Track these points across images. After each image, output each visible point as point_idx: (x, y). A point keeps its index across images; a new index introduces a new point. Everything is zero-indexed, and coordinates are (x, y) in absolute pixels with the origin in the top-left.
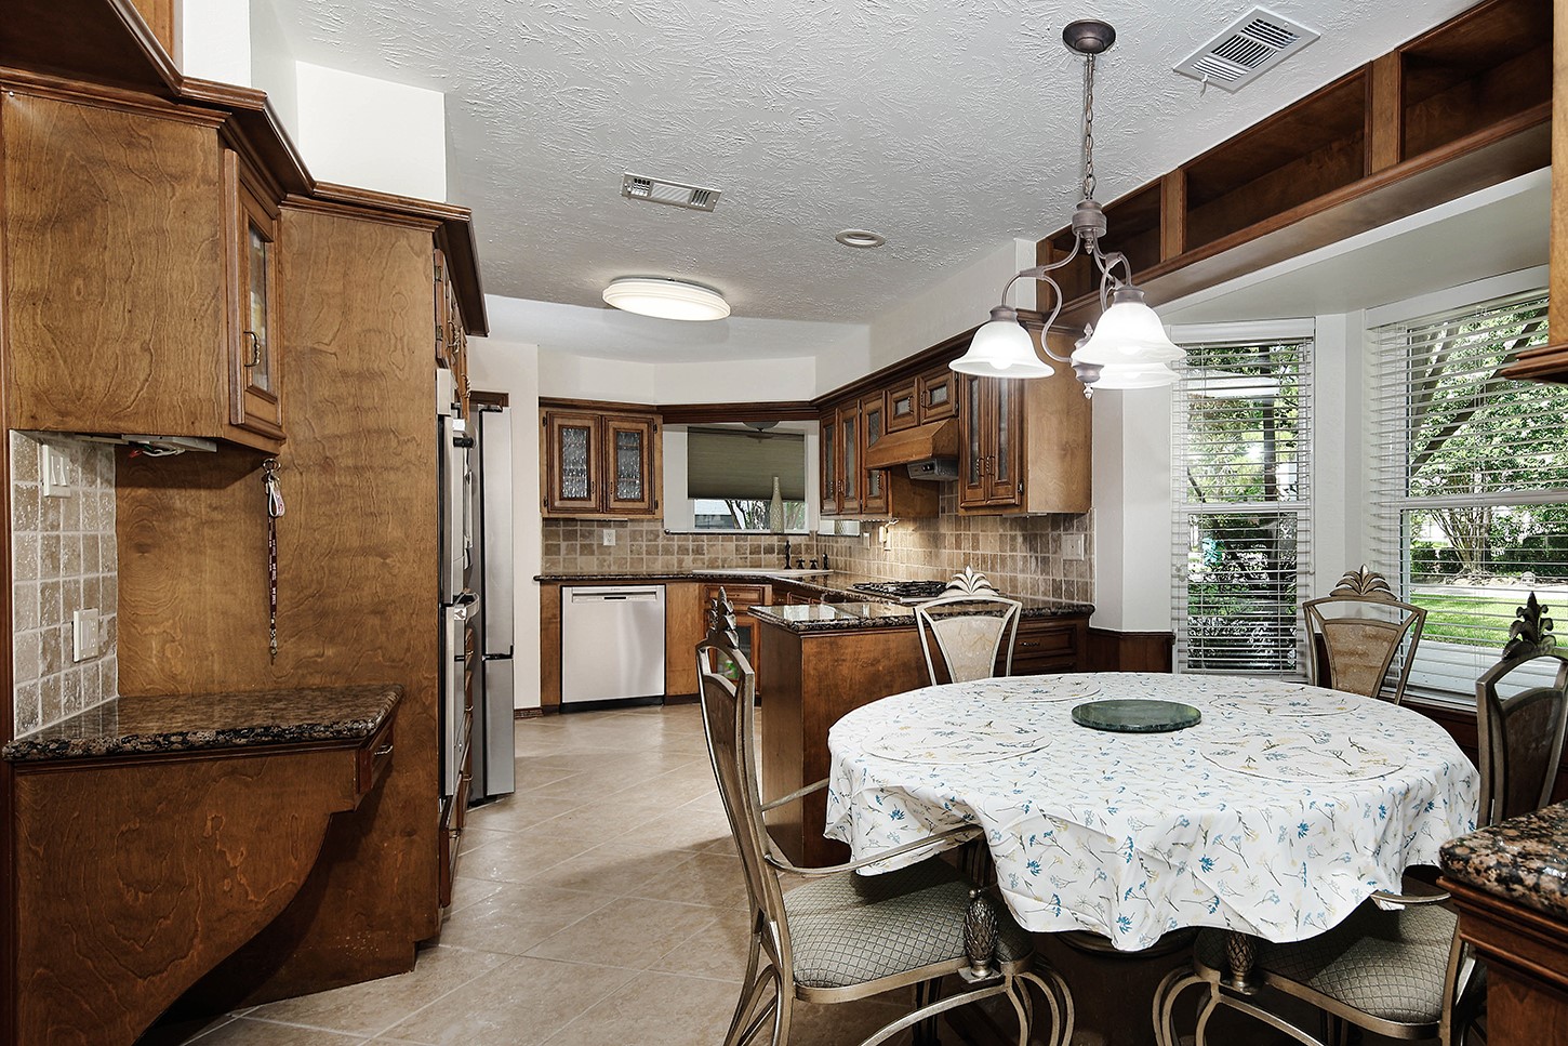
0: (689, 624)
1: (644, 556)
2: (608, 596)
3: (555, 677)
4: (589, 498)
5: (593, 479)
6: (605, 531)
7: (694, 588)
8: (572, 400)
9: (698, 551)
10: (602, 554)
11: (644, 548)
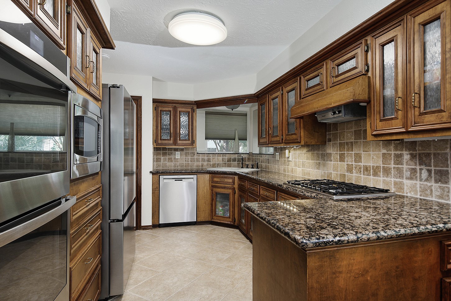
0: (205, 191)
1: (190, 163)
2: (177, 180)
3: (157, 213)
4: (170, 139)
5: (172, 132)
6: (177, 152)
7: (207, 176)
8: (165, 100)
9: (209, 160)
10: (175, 162)
11: (190, 160)
